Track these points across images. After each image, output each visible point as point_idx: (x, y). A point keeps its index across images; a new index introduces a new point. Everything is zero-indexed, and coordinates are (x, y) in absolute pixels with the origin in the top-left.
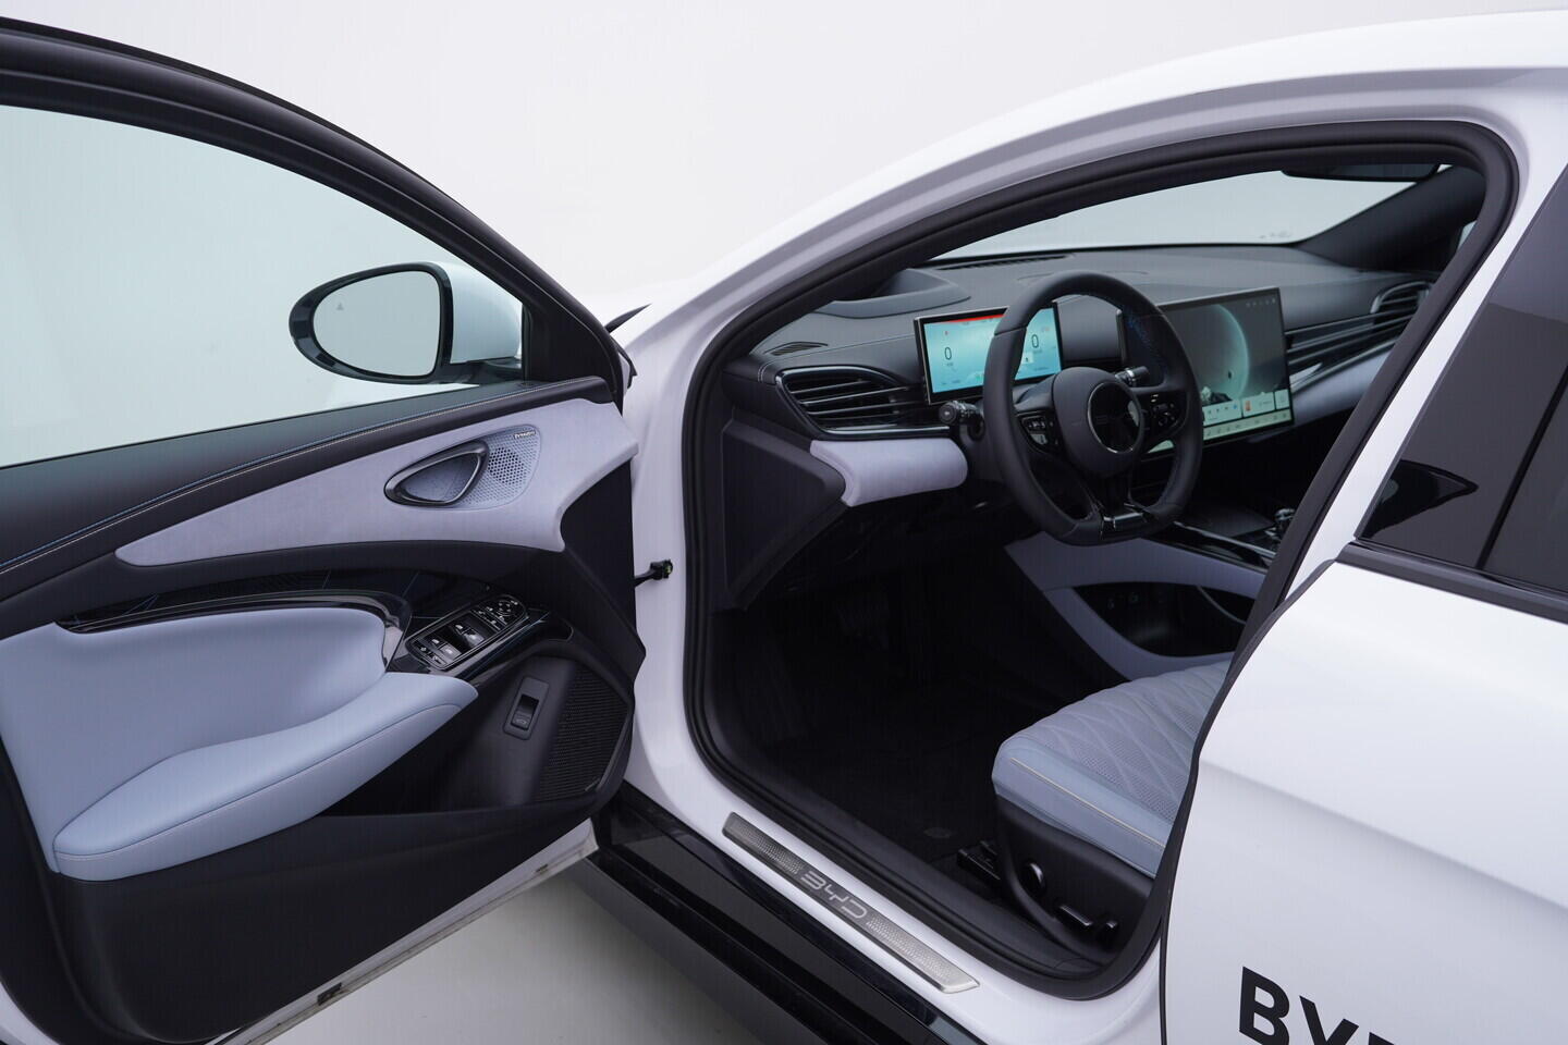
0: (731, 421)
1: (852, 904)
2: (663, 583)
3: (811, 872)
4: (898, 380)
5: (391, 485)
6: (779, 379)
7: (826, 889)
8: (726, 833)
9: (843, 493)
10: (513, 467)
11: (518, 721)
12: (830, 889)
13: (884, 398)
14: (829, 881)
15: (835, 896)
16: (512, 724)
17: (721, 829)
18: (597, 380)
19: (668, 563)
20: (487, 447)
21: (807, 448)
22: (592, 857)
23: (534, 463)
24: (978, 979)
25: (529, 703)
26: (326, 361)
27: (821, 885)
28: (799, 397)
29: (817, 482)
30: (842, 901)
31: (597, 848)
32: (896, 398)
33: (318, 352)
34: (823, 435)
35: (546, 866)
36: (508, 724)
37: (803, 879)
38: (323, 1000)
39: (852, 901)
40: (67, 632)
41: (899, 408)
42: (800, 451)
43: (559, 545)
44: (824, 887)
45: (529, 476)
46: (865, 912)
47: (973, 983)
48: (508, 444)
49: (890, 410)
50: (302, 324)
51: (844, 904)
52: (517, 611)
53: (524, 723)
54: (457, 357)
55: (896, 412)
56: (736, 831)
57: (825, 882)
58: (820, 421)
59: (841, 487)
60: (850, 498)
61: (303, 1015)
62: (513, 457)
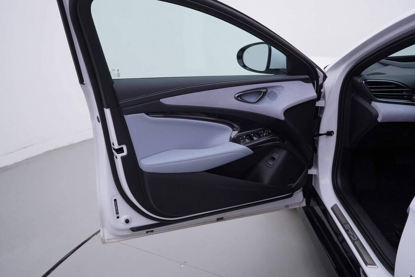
0: (354, 94)
1: (354, 236)
2: (330, 137)
3: (348, 224)
4: (407, 87)
5: (236, 96)
6: (364, 82)
7: (349, 230)
8: (332, 209)
9: (377, 118)
10: (274, 96)
11: (269, 163)
12: (350, 230)
13: (402, 92)
14: (351, 228)
15: (351, 232)
16: (268, 163)
17: (331, 207)
18: (307, 77)
19: (333, 132)
20: (267, 90)
21: (370, 103)
22: (303, 208)
23: (280, 96)
24: (378, 266)
25: (273, 159)
26: (244, 66)
27: (348, 228)
28: (370, 88)
29: (371, 113)
30: (352, 234)
31: (305, 205)
32: (406, 92)
33: (243, 64)
34: (375, 100)
35: (288, 206)
36: (267, 163)
37: (345, 225)
38: (219, 220)
39: (354, 235)
40: (147, 116)
41: (406, 95)
42: (368, 104)
43: (283, 118)
44: (349, 229)
45: (278, 99)
46: (356, 238)
47: (377, 267)
48: (274, 90)
49: (404, 95)
50: (240, 56)
51: (352, 235)
52: (269, 134)
53: (271, 164)
54: (271, 67)
55: (405, 97)
56: (334, 209)
57: (350, 228)
58: (375, 95)
59: (377, 116)
60: (379, 120)
61: (212, 222)
62: (275, 93)
